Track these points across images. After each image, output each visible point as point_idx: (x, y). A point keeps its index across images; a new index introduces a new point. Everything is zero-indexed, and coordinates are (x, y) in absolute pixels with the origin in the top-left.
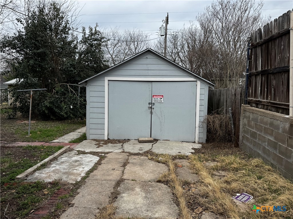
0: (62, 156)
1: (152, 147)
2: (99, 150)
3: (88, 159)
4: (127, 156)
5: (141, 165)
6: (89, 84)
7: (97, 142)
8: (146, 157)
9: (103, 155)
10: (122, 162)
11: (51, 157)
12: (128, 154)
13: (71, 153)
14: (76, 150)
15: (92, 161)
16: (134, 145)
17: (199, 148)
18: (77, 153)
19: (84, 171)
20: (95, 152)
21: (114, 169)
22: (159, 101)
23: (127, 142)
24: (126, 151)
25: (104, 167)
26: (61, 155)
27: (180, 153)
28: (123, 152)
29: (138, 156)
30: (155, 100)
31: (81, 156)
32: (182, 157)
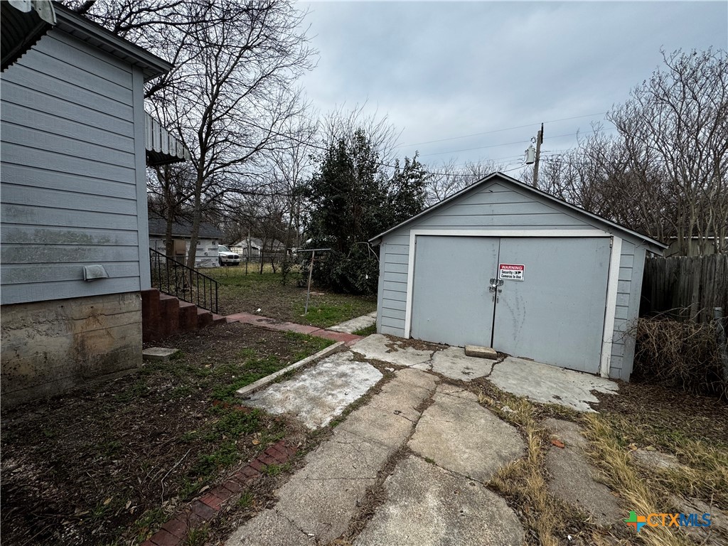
0: (327, 360)
1: (492, 370)
2: (389, 358)
3: (363, 375)
4: (435, 382)
5: (458, 416)
6: (385, 242)
7: (391, 340)
8: (473, 396)
9: (392, 370)
10: (420, 395)
11: (308, 359)
12: (437, 378)
13: (343, 357)
14: (351, 351)
15: (367, 380)
16: (455, 359)
17: (610, 395)
18: (352, 358)
19: (344, 404)
20: (379, 361)
21: (400, 412)
22: (514, 277)
23: (443, 349)
24: (435, 370)
25: (382, 402)
26: (327, 357)
27: (558, 398)
28: (430, 371)
29: (457, 389)
30: (504, 274)
31: (355, 365)
32: (564, 415)
